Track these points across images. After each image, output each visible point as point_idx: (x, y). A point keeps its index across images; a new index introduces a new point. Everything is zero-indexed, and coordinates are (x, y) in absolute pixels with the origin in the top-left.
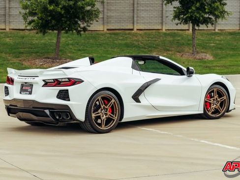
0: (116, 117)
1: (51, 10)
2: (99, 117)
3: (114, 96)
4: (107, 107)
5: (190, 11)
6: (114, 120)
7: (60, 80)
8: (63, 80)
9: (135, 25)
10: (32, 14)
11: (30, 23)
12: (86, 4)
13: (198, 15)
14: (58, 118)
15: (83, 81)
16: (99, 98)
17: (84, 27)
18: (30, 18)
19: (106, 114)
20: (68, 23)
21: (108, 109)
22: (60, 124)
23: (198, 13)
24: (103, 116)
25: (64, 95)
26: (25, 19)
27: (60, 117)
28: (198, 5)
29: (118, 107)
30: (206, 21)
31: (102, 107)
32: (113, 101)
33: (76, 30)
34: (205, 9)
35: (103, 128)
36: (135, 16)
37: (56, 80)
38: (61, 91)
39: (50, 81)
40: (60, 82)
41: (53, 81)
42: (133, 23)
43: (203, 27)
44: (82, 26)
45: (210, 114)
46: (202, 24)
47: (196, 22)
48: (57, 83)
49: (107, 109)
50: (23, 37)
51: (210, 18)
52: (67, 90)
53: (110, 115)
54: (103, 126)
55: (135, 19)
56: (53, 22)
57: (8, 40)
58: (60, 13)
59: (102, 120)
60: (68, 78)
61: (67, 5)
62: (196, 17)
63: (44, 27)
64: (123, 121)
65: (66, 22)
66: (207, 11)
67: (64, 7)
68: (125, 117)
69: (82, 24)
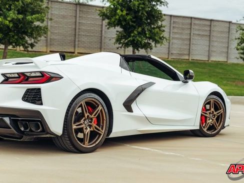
0: (103, 131)
2: (81, 130)
3: (101, 101)
4: (92, 116)
5: (132, 35)
6: (100, 135)
7: (28, 74)
8: (33, 75)
9: (76, 49)
12: (35, 19)
13: (140, 39)
14: (22, 129)
15: (61, 78)
16: (83, 103)
17: (32, 43)
19: (90, 126)
20: (16, 37)
21: (94, 119)
22: (25, 138)
23: (140, 37)
24: (86, 129)
25: (34, 96)
27: (26, 128)
28: (140, 29)
29: (106, 117)
30: (146, 46)
31: (86, 115)
32: (100, 108)
33: (23, 45)
34: (146, 34)
35: (87, 145)
36: (77, 40)
37: (23, 74)
38: (29, 91)
39: (13, 76)
40: (29, 77)
41: (17, 75)
42: (75, 47)
44: (29, 42)
45: (205, 130)
46: (142, 48)
47: (136, 46)
48: (23, 78)
49: (91, 119)
51: (150, 44)
52: (39, 89)
53: (96, 128)
54: (86, 143)
55: (77, 43)
58: (8, 27)
59: (84, 135)
60: (41, 72)
61: (16, 18)
62: (138, 40)
64: (111, 136)
65: (13, 36)
66: (147, 36)
67: (12, 21)
68: (114, 130)
69: (30, 41)
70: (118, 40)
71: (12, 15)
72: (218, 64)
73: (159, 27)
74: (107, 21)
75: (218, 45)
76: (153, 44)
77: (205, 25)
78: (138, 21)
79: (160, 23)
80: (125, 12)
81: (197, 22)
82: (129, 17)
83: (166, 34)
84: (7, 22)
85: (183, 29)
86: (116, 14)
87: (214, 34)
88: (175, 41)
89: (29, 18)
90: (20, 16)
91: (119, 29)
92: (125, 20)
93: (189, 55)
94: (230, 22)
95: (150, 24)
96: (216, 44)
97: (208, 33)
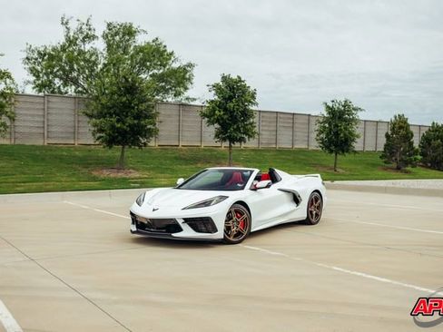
1: (118, 128)
5: (229, 131)
9: (180, 142)
10: (101, 130)
11: (98, 139)
12: (148, 123)
17: (145, 143)
18: (98, 135)
20: (132, 138)
23: (235, 133)
26: (94, 135)
28: (235, 127)
30: (241, 140)
33: (138, 145)
34: (240, 130)
36: (181, 135)
43: (237, 144)
44: (143, 142)
46: (237, 142)
47: (232, 140)
50: (90, 151)
51: (244, 138)
55: (180, 137)
56: (120, 138)
57: (77, 153)
58: (126, 131)
61: (132, 123)
62: (234, 136)
63: (111, 142)
65: (130, 138)
66: (242, 131)
67: (129, 126)
69: (143, 140)
70: (217, 136)
71: (129, 121)
72: (301, 151)
73: (251, 124)
74: (206, 119)
75: (300, 135)
76: (246, 137)
77: (289, 118)
78: (234, 119)
79: (252, 120)
80: (222, 113)
81: (281, 116)
82: (226, 117)
83: (256, 129)
84: (125, 127)
85: (270, 122)
86: (214, 114)
87: (296, 125)
88: (264, 133)
89: (142, 122)
90: (136, 122)
91: (217, 125)
92: (222, 119)
93: (276, 144)
94: (309, 115)
95: (243, 121)
96: (298, 134)
97: (291, 125)
